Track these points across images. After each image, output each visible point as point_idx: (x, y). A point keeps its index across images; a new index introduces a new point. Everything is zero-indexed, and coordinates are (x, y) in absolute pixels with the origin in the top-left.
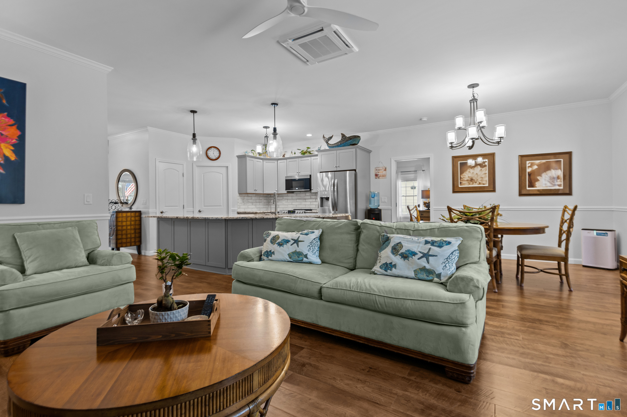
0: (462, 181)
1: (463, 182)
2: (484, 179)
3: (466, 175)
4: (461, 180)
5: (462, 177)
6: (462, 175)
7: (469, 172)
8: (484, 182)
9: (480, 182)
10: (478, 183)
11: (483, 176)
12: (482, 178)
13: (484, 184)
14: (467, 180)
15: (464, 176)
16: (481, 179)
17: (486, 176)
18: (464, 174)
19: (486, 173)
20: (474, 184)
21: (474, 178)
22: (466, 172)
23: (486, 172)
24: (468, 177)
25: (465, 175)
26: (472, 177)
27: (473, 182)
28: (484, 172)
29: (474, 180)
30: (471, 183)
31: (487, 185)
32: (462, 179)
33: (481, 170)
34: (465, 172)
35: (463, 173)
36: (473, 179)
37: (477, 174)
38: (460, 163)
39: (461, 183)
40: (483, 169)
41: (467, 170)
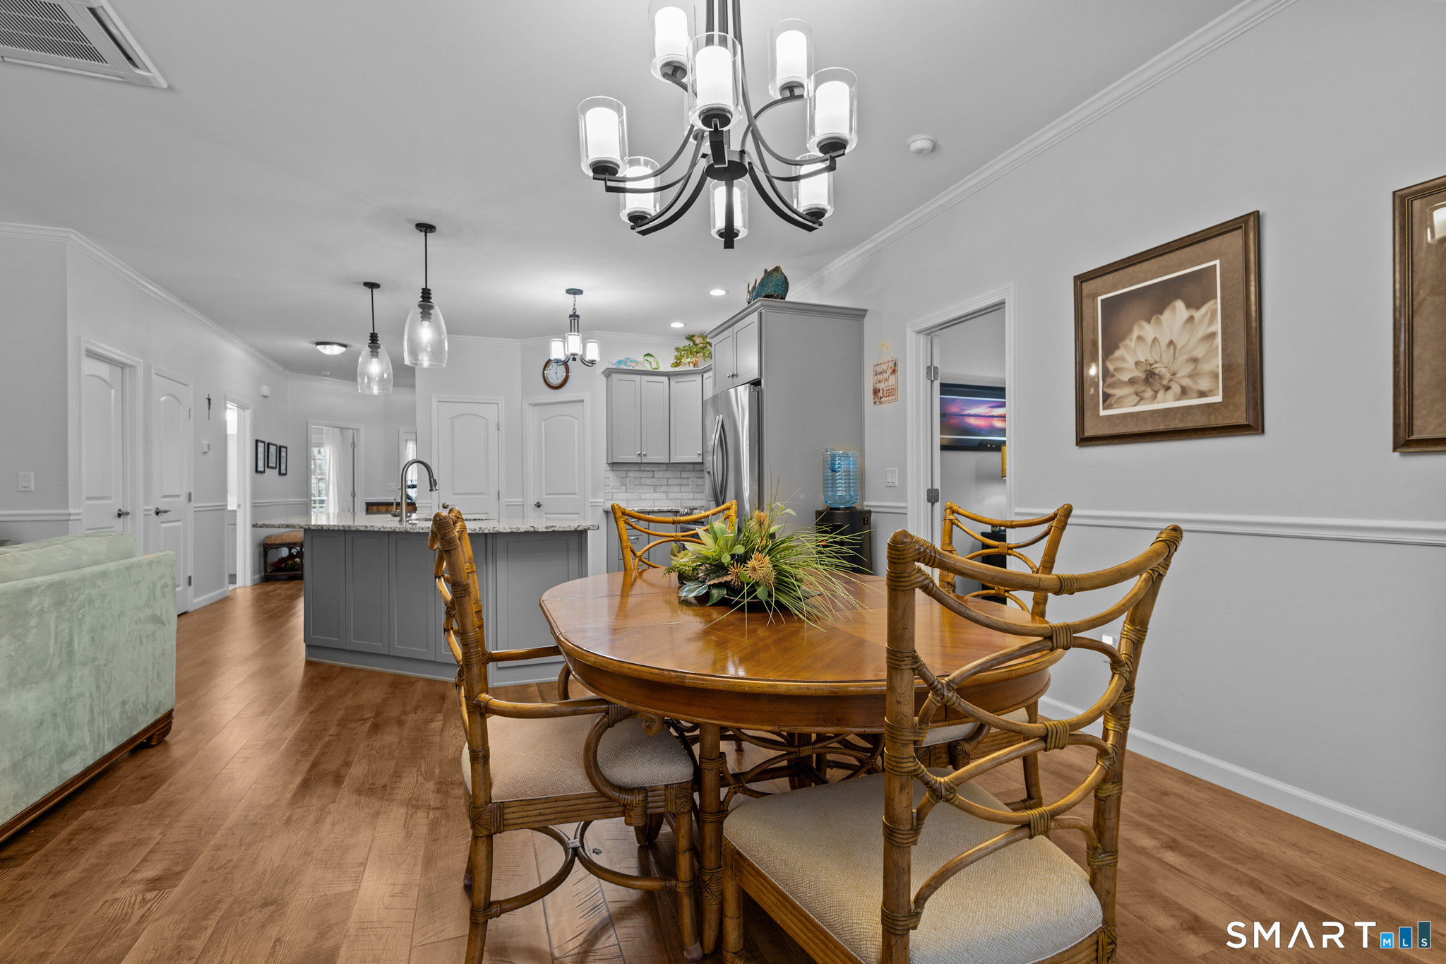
0: (1112, 386)
1: (1117, 392)
2: (1205, 367)
3: (1127, 356)
4: (1109, 381)
5: (1111, 367)
6: (1112, 357)
7: (1140, 338)
8: (1204, 384)
9: (1186, 382)
10: (1176, 389)
11: (1199, 352)
12: (1195, 360)
13: (1202, 394)
14: (1132, 382)
15: (1119, 364)
16: (1189, 368)
17: (1213, 350)
18: (1118, 353)
19: (1213, 335)
20: (1160, 395)
21: (1160, 369)
22: (1127, 342)
23: (1211, 329)
24: (1133, 366)
25: (1122, 359)
26: (1151, 361)
27: (1157, 386)
28: (1202, 331)
29: (1161, 378)
30: (1149, 393)
31: (1218, 398)
32: (1113, 376)
33: (1191, 318)
34: (1121, 345)
35: (1118, 348)
36: (1157, 371)
37: (1171, 343)
38: (1102, 300)
39: (1106, 396)
40: (1198, 315)
41: (1131, 331)
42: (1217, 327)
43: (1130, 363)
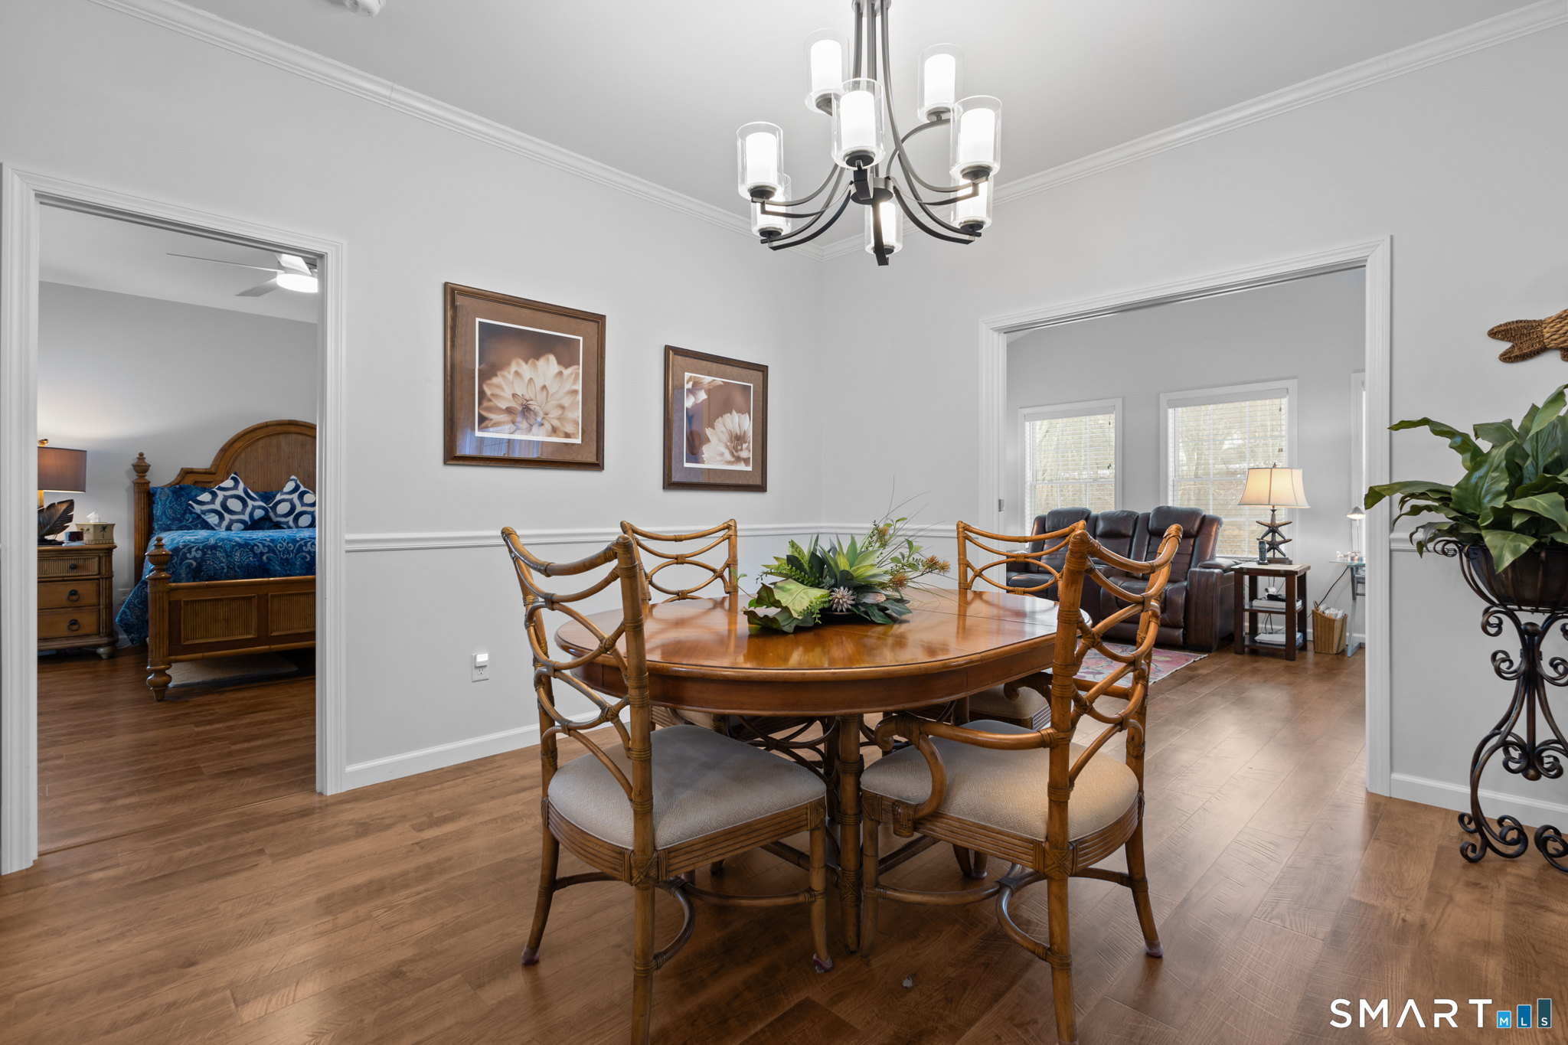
0: (489, 409)
1: (494, 417)
2: (570, 415)
3: (504, 386)
4: (485, 404)
5: (488, 392)
6: (489, 382)
7: (517, 373)
8: (569, 429)
9: (556, 423)
10: (548, 426)
11: (566, 402)
12: (563, 407)
13: (567, 435)
14: (509, 411)
15: (495, 391)
16: (558, 412)
17: (575, 404)
18: (496, 380)
19: (575, 392)
20: (535, 428)
21: (534, 406)
22: (505, 373)
23: (575, 387)
24: (511, 397)
25: (499, 387)
26: (528, 398)
27: (532, 421)
28: (568, 387)
29: (536, 414)
30: (524, 425)
31: (578, 441)
32: (490, 400)
33: (560, 373)
34: (499, 373)
35: (496, 375)
36: (532, 407)
37: (544, 387)
38: (480, 322)
39: (482, 419)
40: (567, 372)
41: (508, 364)
42: (579, 387)
43: (507, 393)
